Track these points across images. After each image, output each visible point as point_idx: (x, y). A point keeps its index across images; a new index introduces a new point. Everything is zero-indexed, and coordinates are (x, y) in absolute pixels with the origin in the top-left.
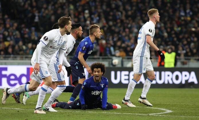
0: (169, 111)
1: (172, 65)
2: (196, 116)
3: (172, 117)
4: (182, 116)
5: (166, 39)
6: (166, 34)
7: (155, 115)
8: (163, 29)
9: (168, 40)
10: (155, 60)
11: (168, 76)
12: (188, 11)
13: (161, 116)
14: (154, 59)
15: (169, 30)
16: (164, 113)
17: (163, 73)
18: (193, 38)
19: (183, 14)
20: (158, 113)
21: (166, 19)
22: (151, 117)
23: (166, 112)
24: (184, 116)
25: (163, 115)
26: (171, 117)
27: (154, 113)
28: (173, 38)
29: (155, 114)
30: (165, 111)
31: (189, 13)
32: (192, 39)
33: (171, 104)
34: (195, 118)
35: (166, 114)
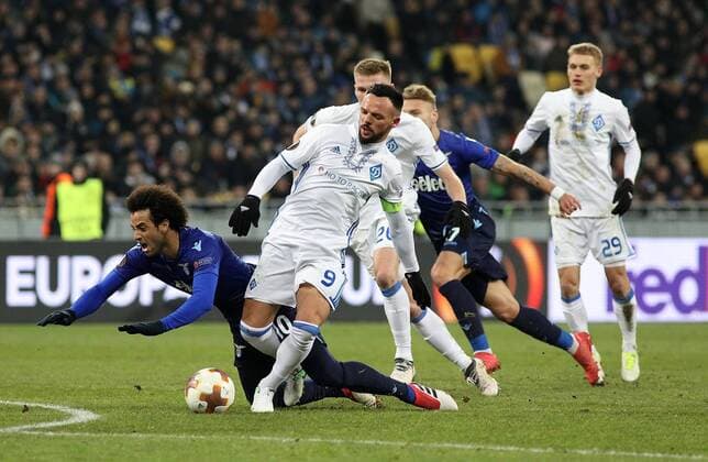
0: (84, 416)
1: (93, 231)
2: (193, 431)
3: (98, 439)
4: (135, 435)
5: (76, 125)
6: (75, 108)
7: (28, 433)
8: (64, 85)
9: (83, 129)
10: (33, 211)
11: (86, 273)
12: (163, 14)
13: (51, 434)
14: (28, 205)
15: (88, 91)
16: (64, 423)
17: (63, 262)
18: (186, 121)
19: (142, 25)
20: (42, 425)
21: (76, 47)
22: (12, 440)
23: (71, 421)
24: (145, 436)
25: (62, 433)
26: (93, 439)
27: (26, 423)
28: (106, 122)
29: (29, 426)
30: (70, 415)
31: (168, 21)
32: (179, 125)
33: (93, 388)
34: (190, 442)
35: (72, 428)
